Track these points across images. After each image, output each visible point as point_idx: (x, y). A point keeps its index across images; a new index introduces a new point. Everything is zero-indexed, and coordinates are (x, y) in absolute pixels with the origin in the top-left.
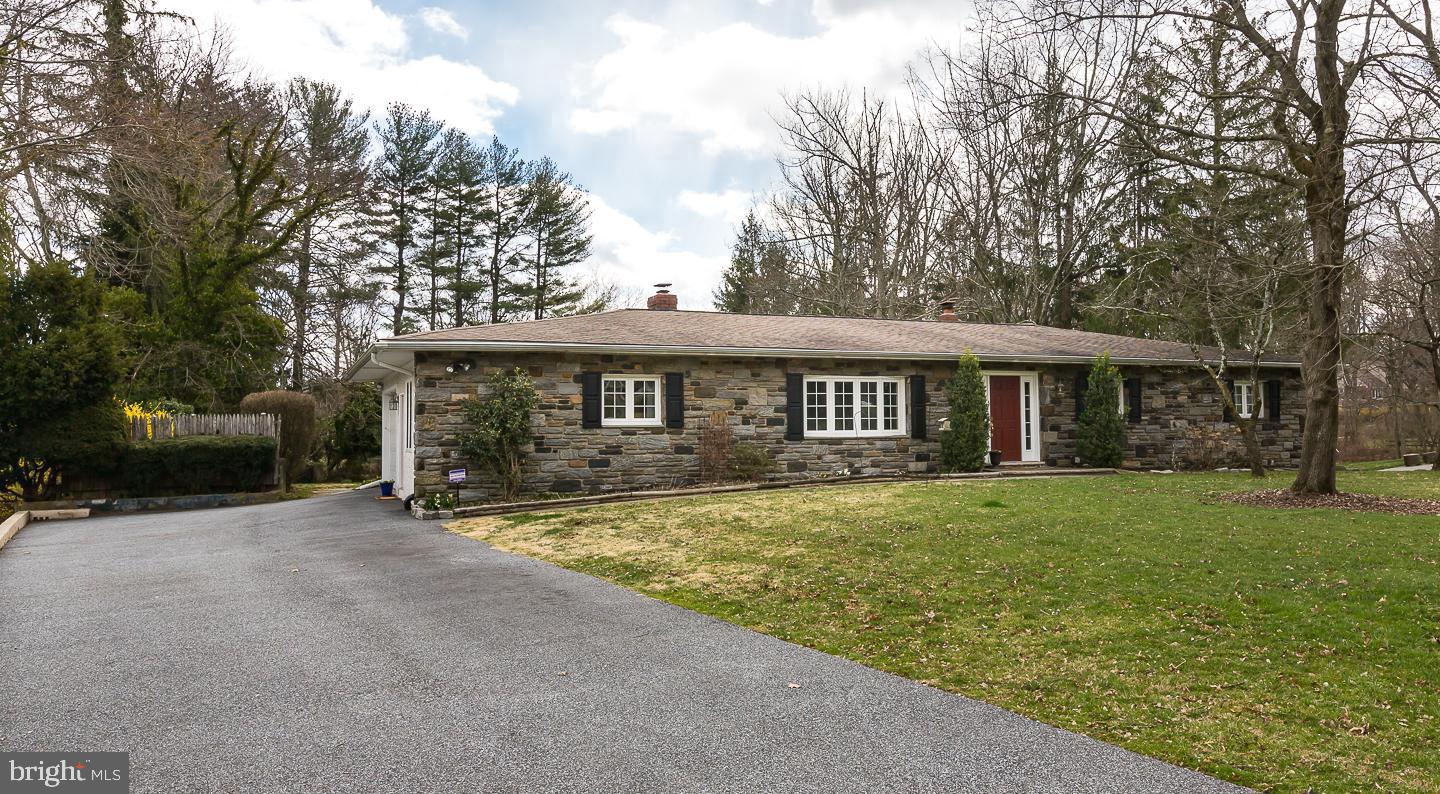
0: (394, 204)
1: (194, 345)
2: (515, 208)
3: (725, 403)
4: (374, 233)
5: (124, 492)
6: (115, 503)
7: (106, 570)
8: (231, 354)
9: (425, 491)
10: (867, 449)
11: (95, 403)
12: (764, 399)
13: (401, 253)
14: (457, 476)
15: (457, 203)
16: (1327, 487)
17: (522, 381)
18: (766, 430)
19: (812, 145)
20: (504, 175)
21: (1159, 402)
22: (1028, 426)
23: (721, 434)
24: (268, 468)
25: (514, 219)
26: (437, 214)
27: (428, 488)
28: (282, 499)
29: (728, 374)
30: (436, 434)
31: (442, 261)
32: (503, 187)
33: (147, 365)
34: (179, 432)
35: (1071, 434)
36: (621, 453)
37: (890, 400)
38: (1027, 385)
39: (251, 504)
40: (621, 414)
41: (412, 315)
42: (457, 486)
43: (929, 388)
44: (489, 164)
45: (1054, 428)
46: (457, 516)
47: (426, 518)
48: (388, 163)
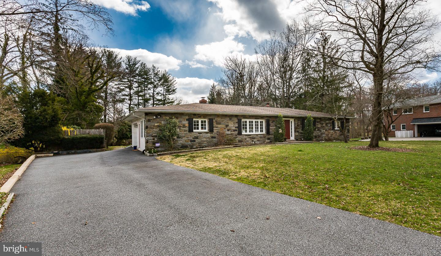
0: (128, 80)
1: (81, 112)
2: (158, 81)
3: (223, 126)
4: (123, 86)
5: (63, 149)
6: (60, 152)
7: (61, 173)
8: (90, 114)
9: (148, 149)
10: (256, 137)
11: (54, 126)
12: (233, 125)
13: (130, 91)
14: (157, 145)
15: (144, 80)
16: (377, 146)
17: (174, 120)
18: (233, 132)
19: (230, 68)
20: (155, 73)
21: (319, 126)
22: (292, 131)
23: (223, 134)
24: (102, 143)
25: (158, 84)
26: (139, 82)
27: (149, 148)
28: (106, 151)
29: (224, 119)
30: (151, 134)
31: (141, 93)
32: (155, 76)
33: (67, 117)
34: (78, 134)
35: (301, 133)
36: (198, 138)
37: (261, 125)
38: (291, 122)
39: (97, 152)
40: (198, 129)
41: (133, 106)
42: (158, 147)
43: (270, 122)
44: (151, 71)
45: (298, 132)
46: (158, 155)
47: (150, 156)
48: (127, 70)
